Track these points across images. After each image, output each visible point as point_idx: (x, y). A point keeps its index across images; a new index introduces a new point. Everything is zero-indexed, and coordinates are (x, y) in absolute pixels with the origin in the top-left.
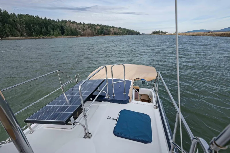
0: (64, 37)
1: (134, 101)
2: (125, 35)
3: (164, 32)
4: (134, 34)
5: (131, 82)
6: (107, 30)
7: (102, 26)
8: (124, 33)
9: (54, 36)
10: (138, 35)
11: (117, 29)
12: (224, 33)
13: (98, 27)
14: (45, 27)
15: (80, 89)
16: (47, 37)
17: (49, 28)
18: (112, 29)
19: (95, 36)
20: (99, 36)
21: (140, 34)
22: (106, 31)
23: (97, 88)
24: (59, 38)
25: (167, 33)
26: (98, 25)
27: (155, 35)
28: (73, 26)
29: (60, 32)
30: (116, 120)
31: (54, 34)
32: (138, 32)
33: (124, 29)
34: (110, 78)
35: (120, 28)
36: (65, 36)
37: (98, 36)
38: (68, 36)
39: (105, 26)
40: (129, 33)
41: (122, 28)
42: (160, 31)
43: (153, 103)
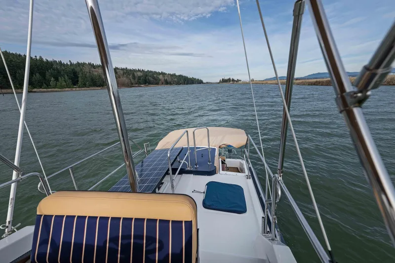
0: (78, 89)
1: (221, 172)
2: (181, 85)
3: (236, 80)
4: (195, 83)
5: (215, 149)
6: (154, 78)
7: (146, 72)
8: (181, 82)
9: (58, 88)
10: (202, 84)
11: (170, 76)
12: (318, 80)
13: (139, 74)
14: (39, 73)
15: (169, 155)
16: (41, 89)
17: (48, 74)
18: (161, 77)
19: (133, 86)
20: (141, 86)
21: (203, 83)
22: (152, 79)
23: (176, 158)
24: (68, 91)
25: (240, 81)
26: (139, 71)
27: (225, 84)
28: (95, 71)
29: (70, 81)
30: (204, 193)
31: (56, 84)
32: (201, 80)
33: (180, 76)
34: (191, 145)
35: (174, 75)
36: (79, 87)
37: (139, 86)
38: (85, 88)
39: (151, 72)
40: (188, 81)
41: (177, 74)
42: (231, 78)
43: (245, 173)
